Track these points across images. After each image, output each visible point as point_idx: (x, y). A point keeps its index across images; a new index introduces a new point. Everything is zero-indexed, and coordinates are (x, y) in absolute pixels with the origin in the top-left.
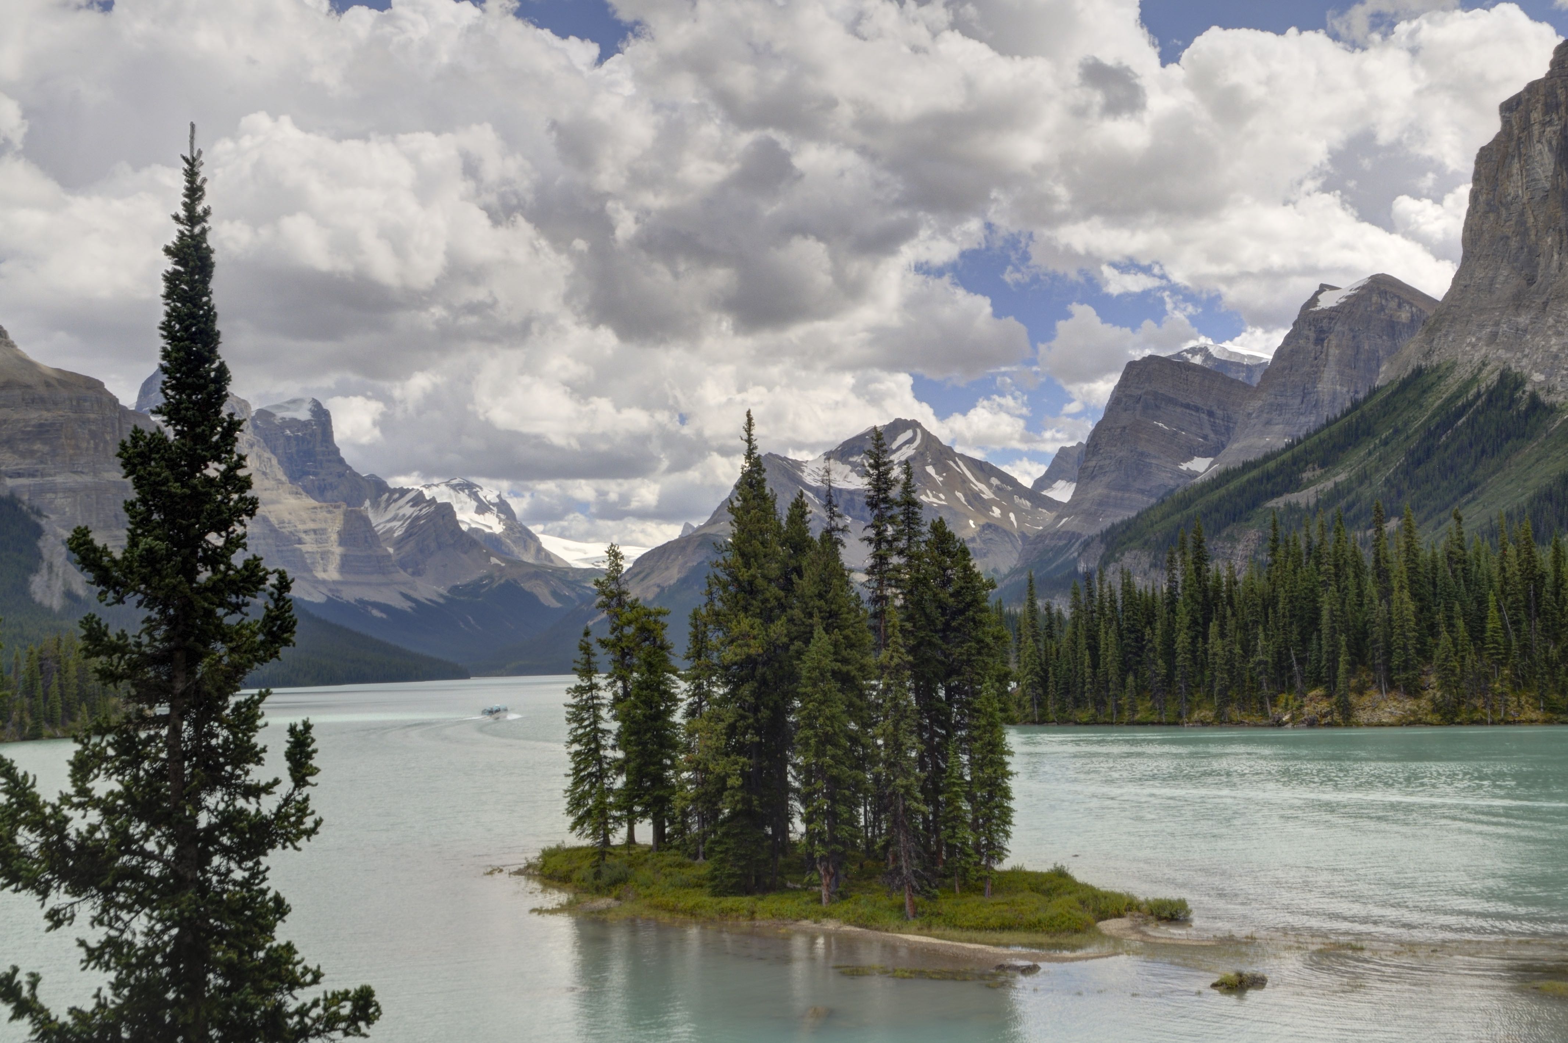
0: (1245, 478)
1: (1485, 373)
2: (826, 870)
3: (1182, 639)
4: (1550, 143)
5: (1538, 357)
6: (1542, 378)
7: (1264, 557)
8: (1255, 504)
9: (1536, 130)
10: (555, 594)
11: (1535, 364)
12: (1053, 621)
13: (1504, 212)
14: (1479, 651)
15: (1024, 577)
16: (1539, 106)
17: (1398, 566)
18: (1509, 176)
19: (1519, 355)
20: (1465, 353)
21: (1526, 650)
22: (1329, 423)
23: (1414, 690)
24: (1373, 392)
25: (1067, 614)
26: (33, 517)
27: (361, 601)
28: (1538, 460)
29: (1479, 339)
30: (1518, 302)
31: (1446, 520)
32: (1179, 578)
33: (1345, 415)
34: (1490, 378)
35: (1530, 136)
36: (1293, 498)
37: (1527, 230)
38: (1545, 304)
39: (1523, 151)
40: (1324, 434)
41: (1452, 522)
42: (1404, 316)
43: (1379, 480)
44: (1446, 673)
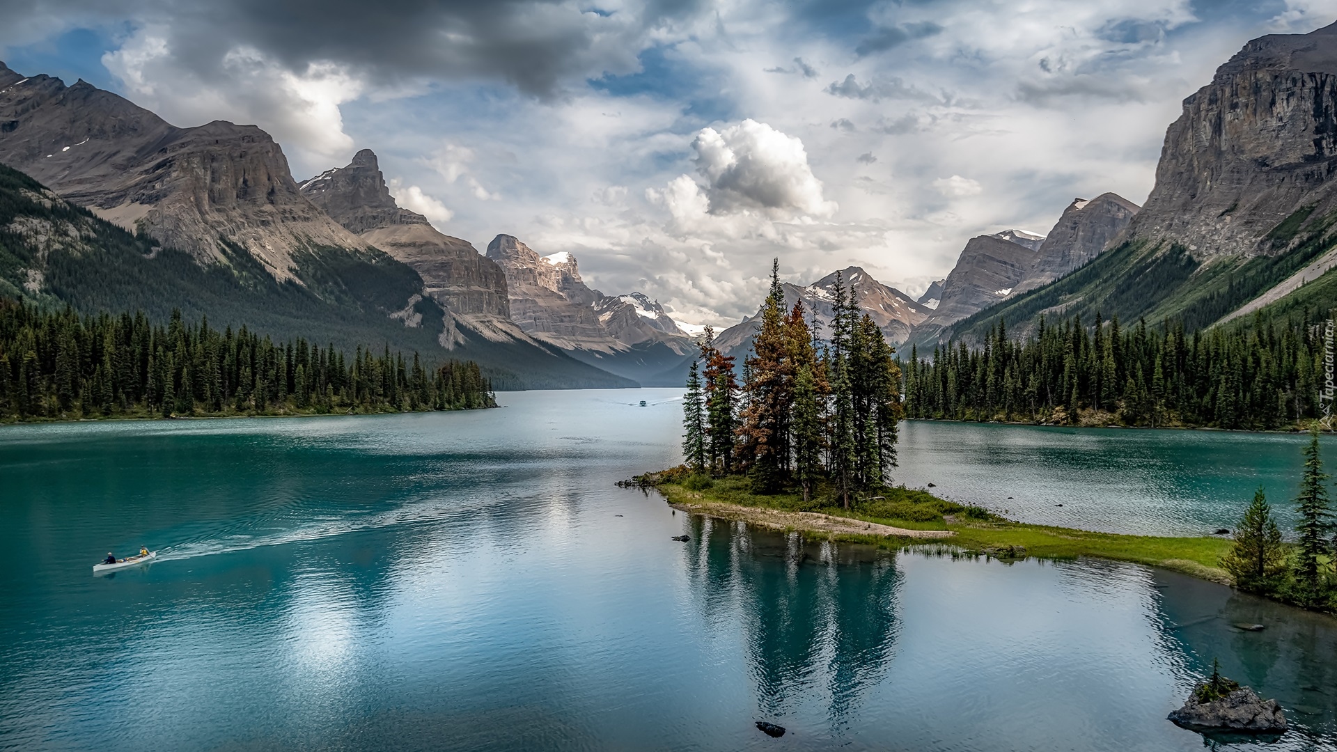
0: (1029, 298)
1: (1163, 245)
2: (807, 485)
3: (991, 378)
4: (1211, 121)
5: (1194, 237)
6: (1196, 248)
7: (1036, 339)
8: (1033, 311)
9: (1203, 114)
10: (682, 349)
11: (1192, 240)
12: (925, 368)
13: (1181, 159)
14: (1149, 390)
15: (912, 346)
16: (1206, 101)
17: (1108, 344)
18: (1186, 139)
19: (1183, 236)
20: (1154, 235)
21: (1175, 389)
22: (1076, 271)
23: (1112, 409)
24: (1101, 255)
25: (932, 365)
26: (440, 307)
27: (590, 350)
28: (1189, 292)
29: (1161, 227)
30: (1185, 208)
31: (1136, 322)
32: (991, 349)
33: (1084, 267)
34: (1166, 248)
35: (1199, 117)
36: (1053, 309)
37: (1193, 169)
38: (1201, 208)
39: (1195, 125)
40: (1073, 276)
41: (1139, 323)
42: (1121, 215)
43: (1100, 300)
44: (1129, 400)
